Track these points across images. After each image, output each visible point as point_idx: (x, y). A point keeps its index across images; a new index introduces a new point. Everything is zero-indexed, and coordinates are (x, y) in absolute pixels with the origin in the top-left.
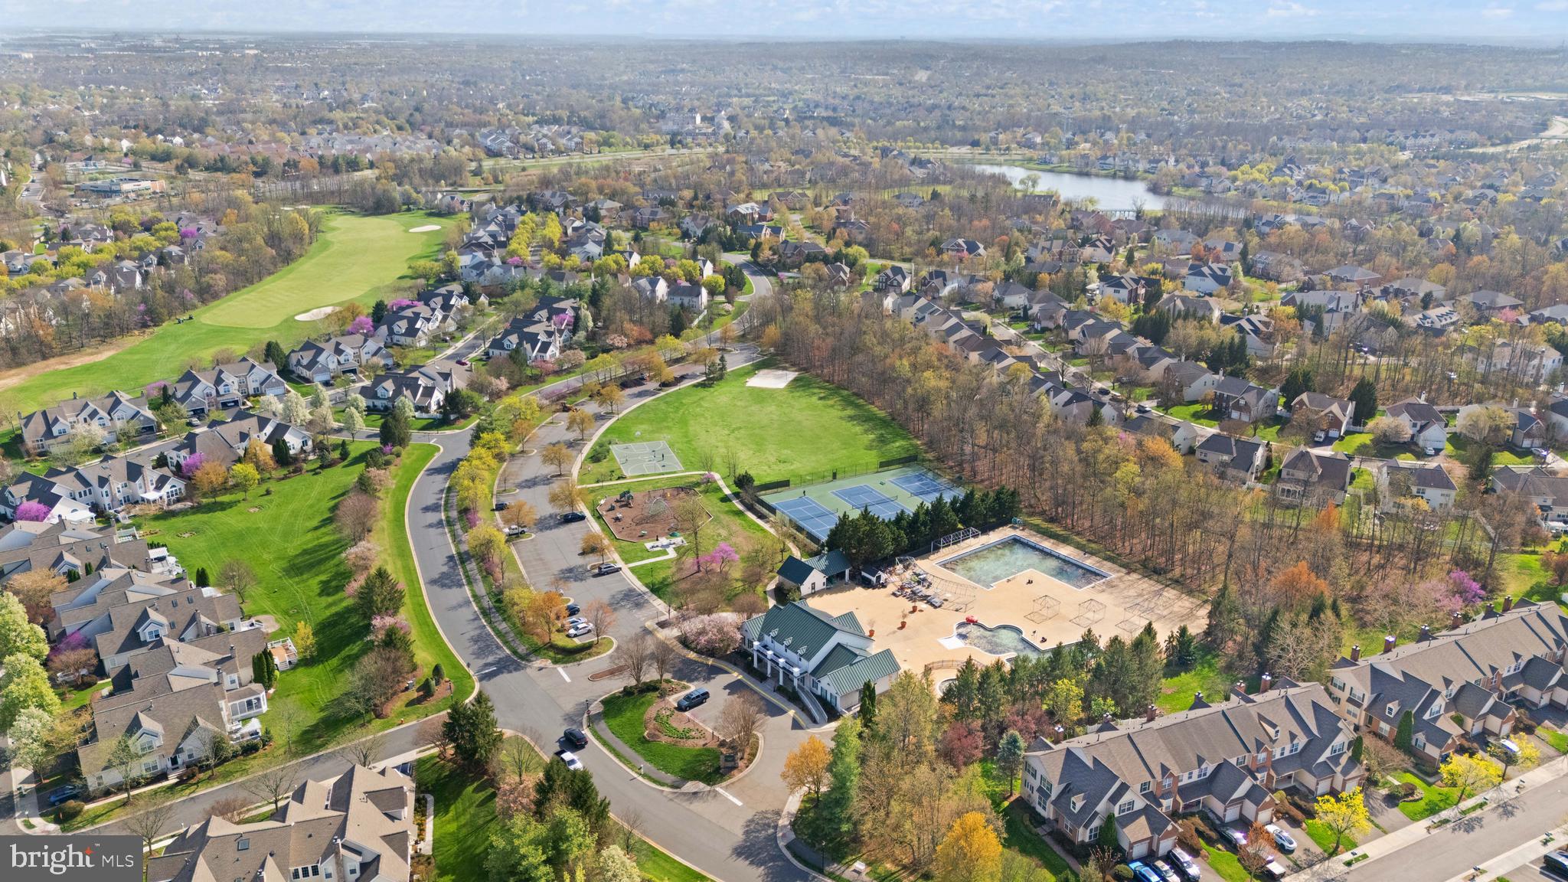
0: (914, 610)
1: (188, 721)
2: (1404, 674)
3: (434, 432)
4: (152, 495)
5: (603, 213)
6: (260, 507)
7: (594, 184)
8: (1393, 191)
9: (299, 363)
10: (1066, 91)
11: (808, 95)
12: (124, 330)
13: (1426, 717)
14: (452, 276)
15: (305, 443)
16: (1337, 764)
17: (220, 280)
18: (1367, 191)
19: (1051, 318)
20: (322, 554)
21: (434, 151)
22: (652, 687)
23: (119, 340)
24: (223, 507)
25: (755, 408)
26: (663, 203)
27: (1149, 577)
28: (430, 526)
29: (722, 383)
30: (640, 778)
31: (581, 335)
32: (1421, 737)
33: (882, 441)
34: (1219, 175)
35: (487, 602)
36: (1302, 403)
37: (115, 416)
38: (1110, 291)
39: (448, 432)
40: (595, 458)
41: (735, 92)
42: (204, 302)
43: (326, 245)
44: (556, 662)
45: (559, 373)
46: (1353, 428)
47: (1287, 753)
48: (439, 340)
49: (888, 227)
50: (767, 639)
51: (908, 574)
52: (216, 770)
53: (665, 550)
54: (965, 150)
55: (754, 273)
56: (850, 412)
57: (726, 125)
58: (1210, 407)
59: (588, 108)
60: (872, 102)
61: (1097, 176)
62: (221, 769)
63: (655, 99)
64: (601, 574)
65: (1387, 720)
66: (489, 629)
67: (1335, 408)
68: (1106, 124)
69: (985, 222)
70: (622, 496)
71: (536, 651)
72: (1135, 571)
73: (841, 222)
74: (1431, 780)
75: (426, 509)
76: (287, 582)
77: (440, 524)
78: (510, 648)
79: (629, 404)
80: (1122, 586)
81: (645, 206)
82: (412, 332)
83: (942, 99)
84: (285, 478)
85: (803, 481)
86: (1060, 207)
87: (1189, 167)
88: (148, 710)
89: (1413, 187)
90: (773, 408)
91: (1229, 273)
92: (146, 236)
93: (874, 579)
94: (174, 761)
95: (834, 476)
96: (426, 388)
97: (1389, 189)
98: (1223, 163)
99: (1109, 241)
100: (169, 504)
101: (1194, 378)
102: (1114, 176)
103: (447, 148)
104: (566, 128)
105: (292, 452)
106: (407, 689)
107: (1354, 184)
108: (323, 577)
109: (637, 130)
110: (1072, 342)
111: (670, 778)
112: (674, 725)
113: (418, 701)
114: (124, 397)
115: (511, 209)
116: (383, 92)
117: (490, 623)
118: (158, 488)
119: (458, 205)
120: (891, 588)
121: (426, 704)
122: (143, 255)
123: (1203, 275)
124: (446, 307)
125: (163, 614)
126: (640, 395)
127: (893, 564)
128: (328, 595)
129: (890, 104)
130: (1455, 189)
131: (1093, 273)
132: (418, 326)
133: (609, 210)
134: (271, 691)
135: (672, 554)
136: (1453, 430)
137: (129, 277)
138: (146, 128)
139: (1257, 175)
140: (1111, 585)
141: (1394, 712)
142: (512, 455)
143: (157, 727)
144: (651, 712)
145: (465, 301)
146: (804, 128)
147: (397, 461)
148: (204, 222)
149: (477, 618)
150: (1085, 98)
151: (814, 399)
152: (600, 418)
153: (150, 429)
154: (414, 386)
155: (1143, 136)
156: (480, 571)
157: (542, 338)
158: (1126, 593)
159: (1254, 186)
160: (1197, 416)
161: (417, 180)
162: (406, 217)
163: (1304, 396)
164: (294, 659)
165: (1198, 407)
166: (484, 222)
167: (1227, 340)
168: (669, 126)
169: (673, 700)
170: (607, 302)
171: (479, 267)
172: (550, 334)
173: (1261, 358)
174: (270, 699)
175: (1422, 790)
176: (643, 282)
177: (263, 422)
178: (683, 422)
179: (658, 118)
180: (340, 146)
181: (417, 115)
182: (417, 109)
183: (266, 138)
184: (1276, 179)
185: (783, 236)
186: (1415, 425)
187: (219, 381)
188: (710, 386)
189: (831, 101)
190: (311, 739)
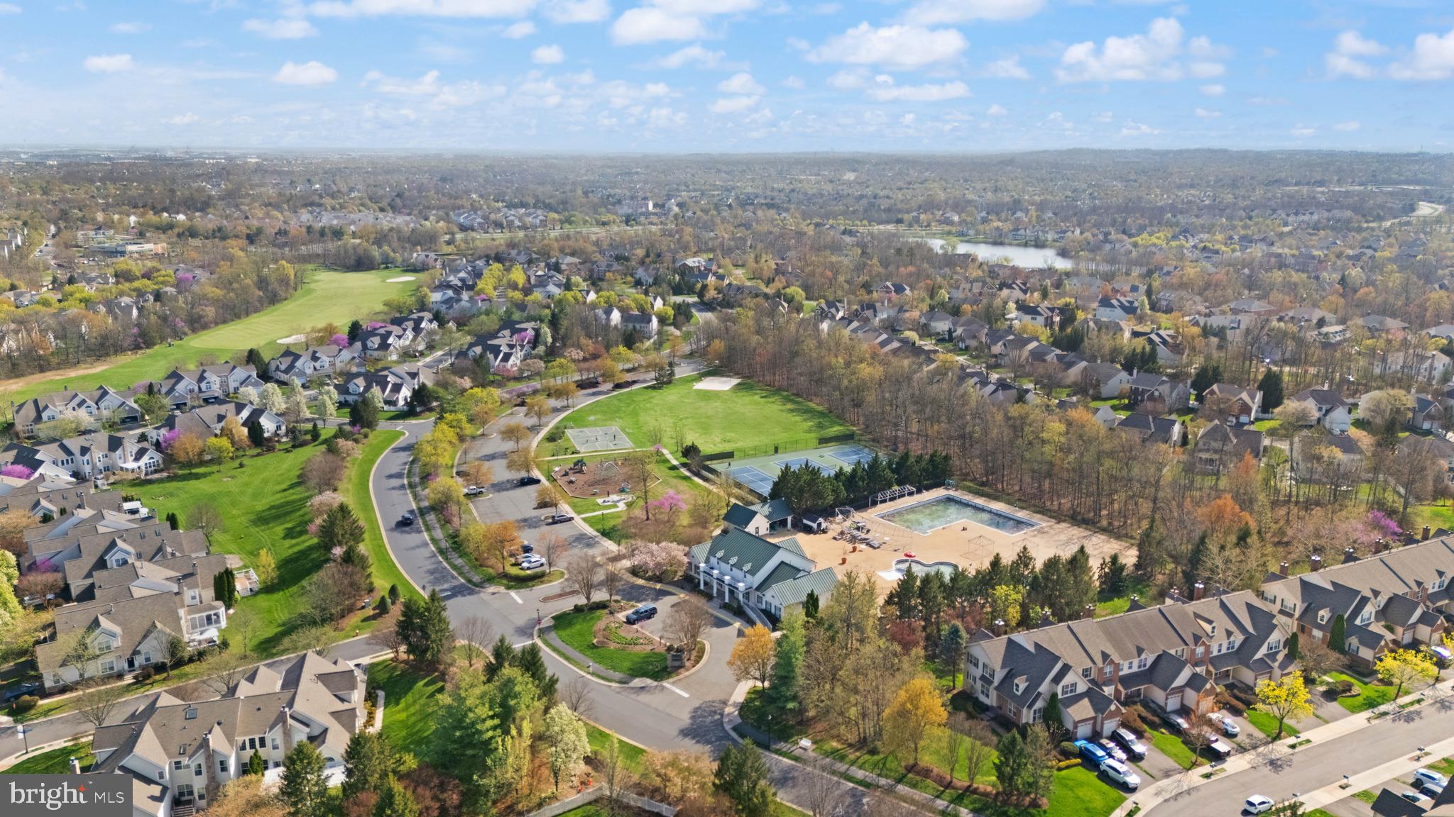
0: (854, 550)
1: (146, 625)
2: (1334, 584)
3: (400, 422)
4: (131, 465)
5: (563, 267)
6: (233, 477)
7: (556, 245)
8: (1280, 251)
9: (277, 368)
10: (979, 186)
11: (749, 190)
12: (119, 350)
13: (1358, 622)
14: (423, 307)
15: (279, 428)
16: (1274, 660)
17: (210, 312)
18: (1257, 251)
19: (974, 337)
20: (289, 508)
21: (412, 225)
22: (602, 606)
23: (113, 358)
24: (197, 477)
25: (702, 404)
26: (618, 258)
27: (1078, 526)
28: (394, 488)
29: (670, 386)
30: (589, 676)
31: (541, 349)
32: (1354, 641)
33: (820, 426)
34: (1121, 241)
35: (444, 544)
36: (1213, 392)
37: (102, 405)
38: (1027, 318)
39: (414, 422)
40: (551, 438)
41: (683, 188)
42: (194, 331)
43: (310, 291)
44: (508, 588)
45: (518, 379)
46: (1261, 415)
47: (1224, 651)
48: (407, 355)
49: (822, 275)
50: (713, 561)
51: (848, 523)
52: (172, 673)
53: (617, 505)
54: (891, 227)
55: (700, 310)
56: (789, 406)
57: (676, 209)
58: (1126, 401)
59: (551, 197)
60: (806, 194)
61: (1010, 244)
62: (176, 672)
63: (612, 192)
64: (554, 523)
65: (1320, 627)
66: (445, 564)
67: (1244, 396)
68: (1016, 205)
69: (911, 269)
70: (576, 464)
71: (490, 580)
72: (1064, 521)
73: (779, 271)
74: (1366, 680)
75: (391, 476)
76: (254, 530)
77: (402, 487)
78: (464, 578)
79: (583, 401)
80: (1052, 532)
81: (602, 261)
82: (384, 346)
83: (869, 191)
84: (258, 455)
85: (746, 454)
86: (977, 264)
87: (1094, 236)
88: (108, 613)
89: (1298, 248)
90: (718, 404)
91: (1136, 304)
92: (145, 281)
93: (815, 526)
94: (131, 663)
95: (776, 450)
96: (394, 385)
97: (1276, 249)
98: (1124, 232)
99: (1024, 284)
100: (146, 474)
101: (1110, 377)
102: (1026, 245)
103: (423, 222)
104: (532, 210)
105: (266, 435)
106: (363, 608)
107: (1243, 248)
108: (289, 525)
109: (596, 212)
110: (995, 356)
111: (618, 675)
112: (623, 634)
113: (374, 617)
114: (111, 391)
115: (480, 263)
116: (369, 186)
117: (446, 559)
118: (137, 459)
119: (431, 263)
120: (831, 534)
121: (380, 620)
122: (140, 293)
123: (1112, 306)
124: (417, 329)
125: (130, 544)
126: (594, 394)
127: (833, 514)
128: (293, 538)
129: (822, 196)
130: (1336, 249)
131: (1012, 305)
132: (390, 341)
133: (568, 265)
134: (231, 611)
135: (622, 506)
136: (1357, 416)
137: (128, 309)
138: (153, 208)
139: (1154, 240)
140: (1041, 531)
141: (1326, 619)
142: (474, 438)
143: (117, 629)
144: (601, 624)
145: (435, 325)
146: (745, 211)
147: (365, 441)
148: (198, 272)
149: (434, 556)
150: (996, 190)
151: (757, 398)
152: (556, 410)
153: (134, 419)
154: (383, 384)
155: (1050, 215)
156: (439, 521)
157: (504, 349)
158: (1056, 538)
159: (1154, 249)
160: (1114, 408)
161: (395, 244)
162: (385, 273)
163: (1215, 387)
164: (256, 587)
165: (1116, 402)
166: (455, 271)
167: (1139, 350)
168: (625, 210)
169: (622, 616)
170: (565, 323)
171: (448, 302)
172: (511, 347)
173: (1171, 367)
174: (228, 617)
175: (1357, 688)
176: (600, 312)
177: (240, 408)
178: (635, 414)
179: (614, 204)
180: (328, 220)
181: (398, 200)
182: (398, 195)
183: (260, 215)
184: (1174, 244)
185: (727, 281)
186: (1320, 409)
187: (201, 379)
188: (660, 388)
189: (769, 193)
190: (267, 648)
